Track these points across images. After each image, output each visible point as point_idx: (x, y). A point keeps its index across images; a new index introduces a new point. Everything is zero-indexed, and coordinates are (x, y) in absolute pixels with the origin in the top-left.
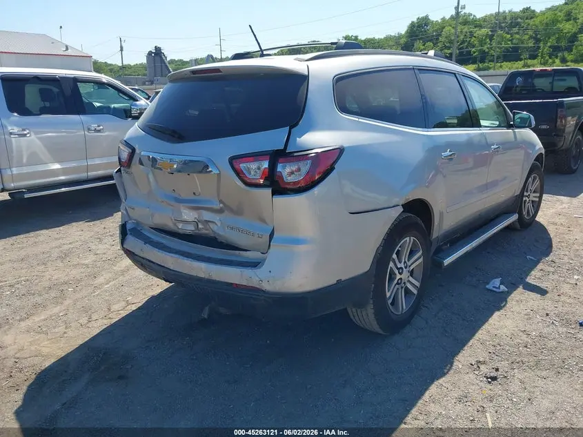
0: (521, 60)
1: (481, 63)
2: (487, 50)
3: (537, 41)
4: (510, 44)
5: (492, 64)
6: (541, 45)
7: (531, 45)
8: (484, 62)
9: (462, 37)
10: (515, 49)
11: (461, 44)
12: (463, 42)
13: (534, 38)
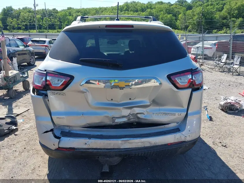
0: (56, 29)
1: (40, 29)
2: (41, 24)
3: (61, 22)
4: (50, 23)
5: (45, 30)
6: (62, 24)
7: (59, 23)
8: (41, 29)
9: (30, 18)
10: (53, 25)
11: (30, 21)
12: (30, 20)
13: (59, 21)
